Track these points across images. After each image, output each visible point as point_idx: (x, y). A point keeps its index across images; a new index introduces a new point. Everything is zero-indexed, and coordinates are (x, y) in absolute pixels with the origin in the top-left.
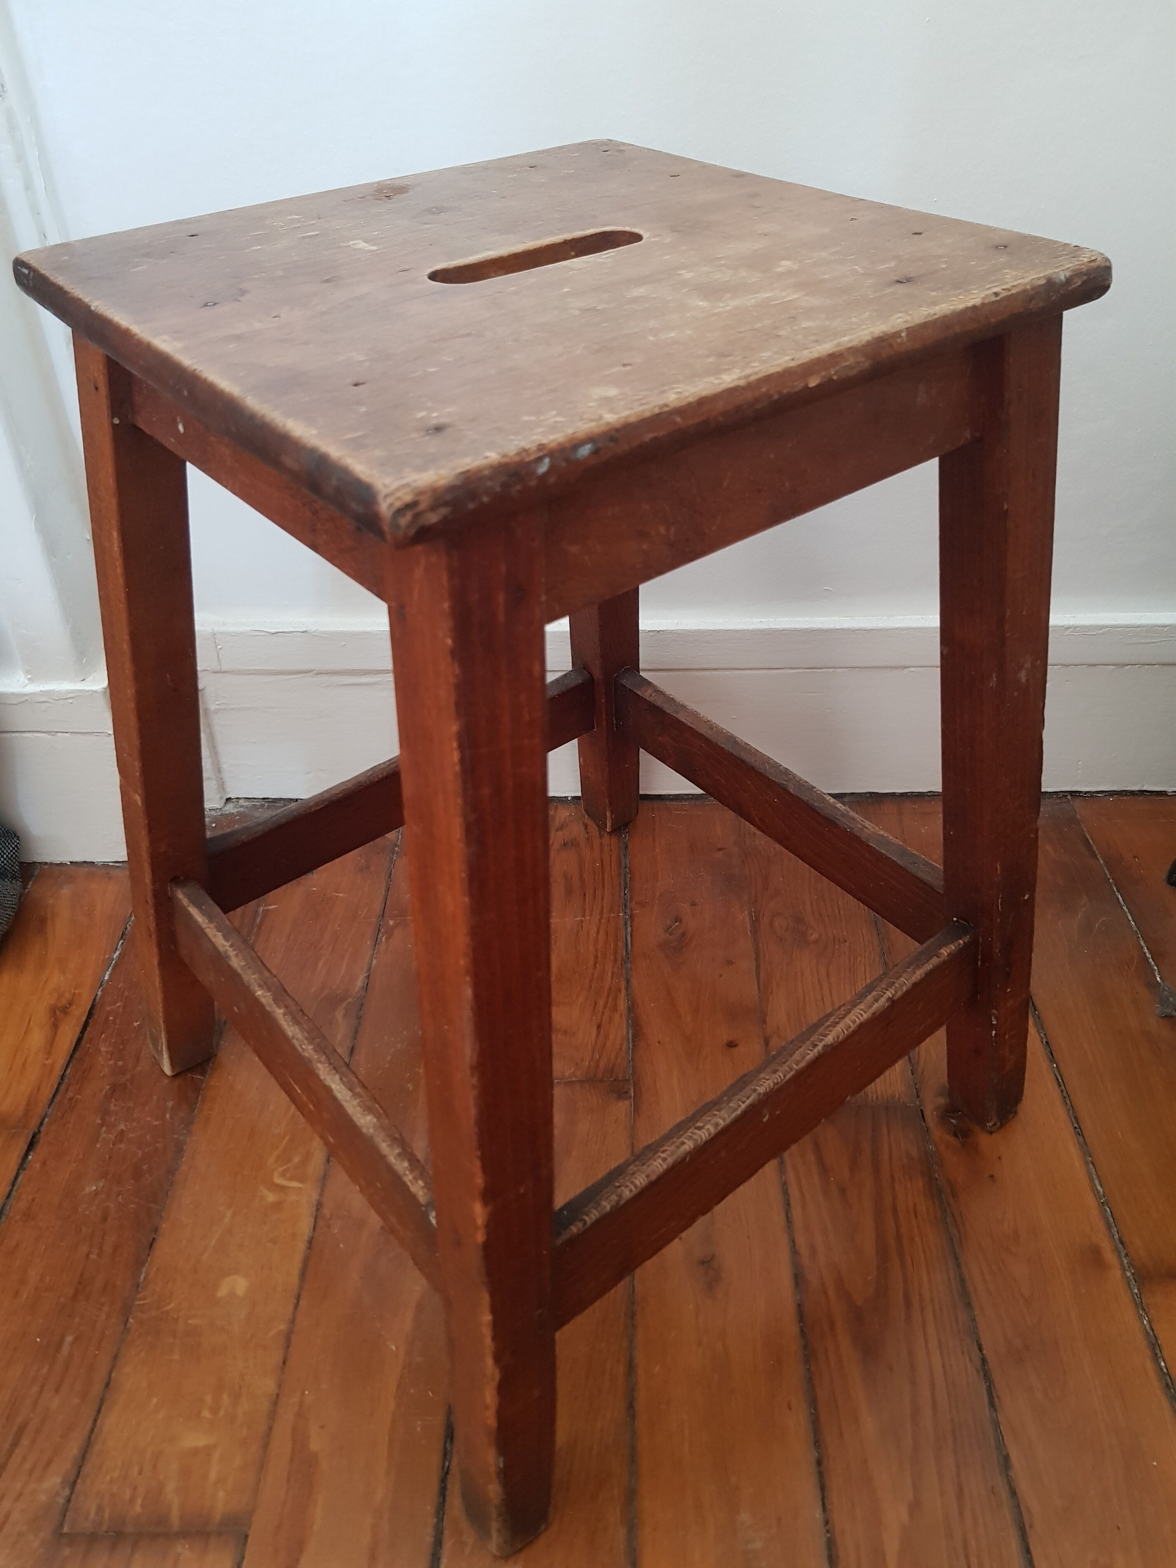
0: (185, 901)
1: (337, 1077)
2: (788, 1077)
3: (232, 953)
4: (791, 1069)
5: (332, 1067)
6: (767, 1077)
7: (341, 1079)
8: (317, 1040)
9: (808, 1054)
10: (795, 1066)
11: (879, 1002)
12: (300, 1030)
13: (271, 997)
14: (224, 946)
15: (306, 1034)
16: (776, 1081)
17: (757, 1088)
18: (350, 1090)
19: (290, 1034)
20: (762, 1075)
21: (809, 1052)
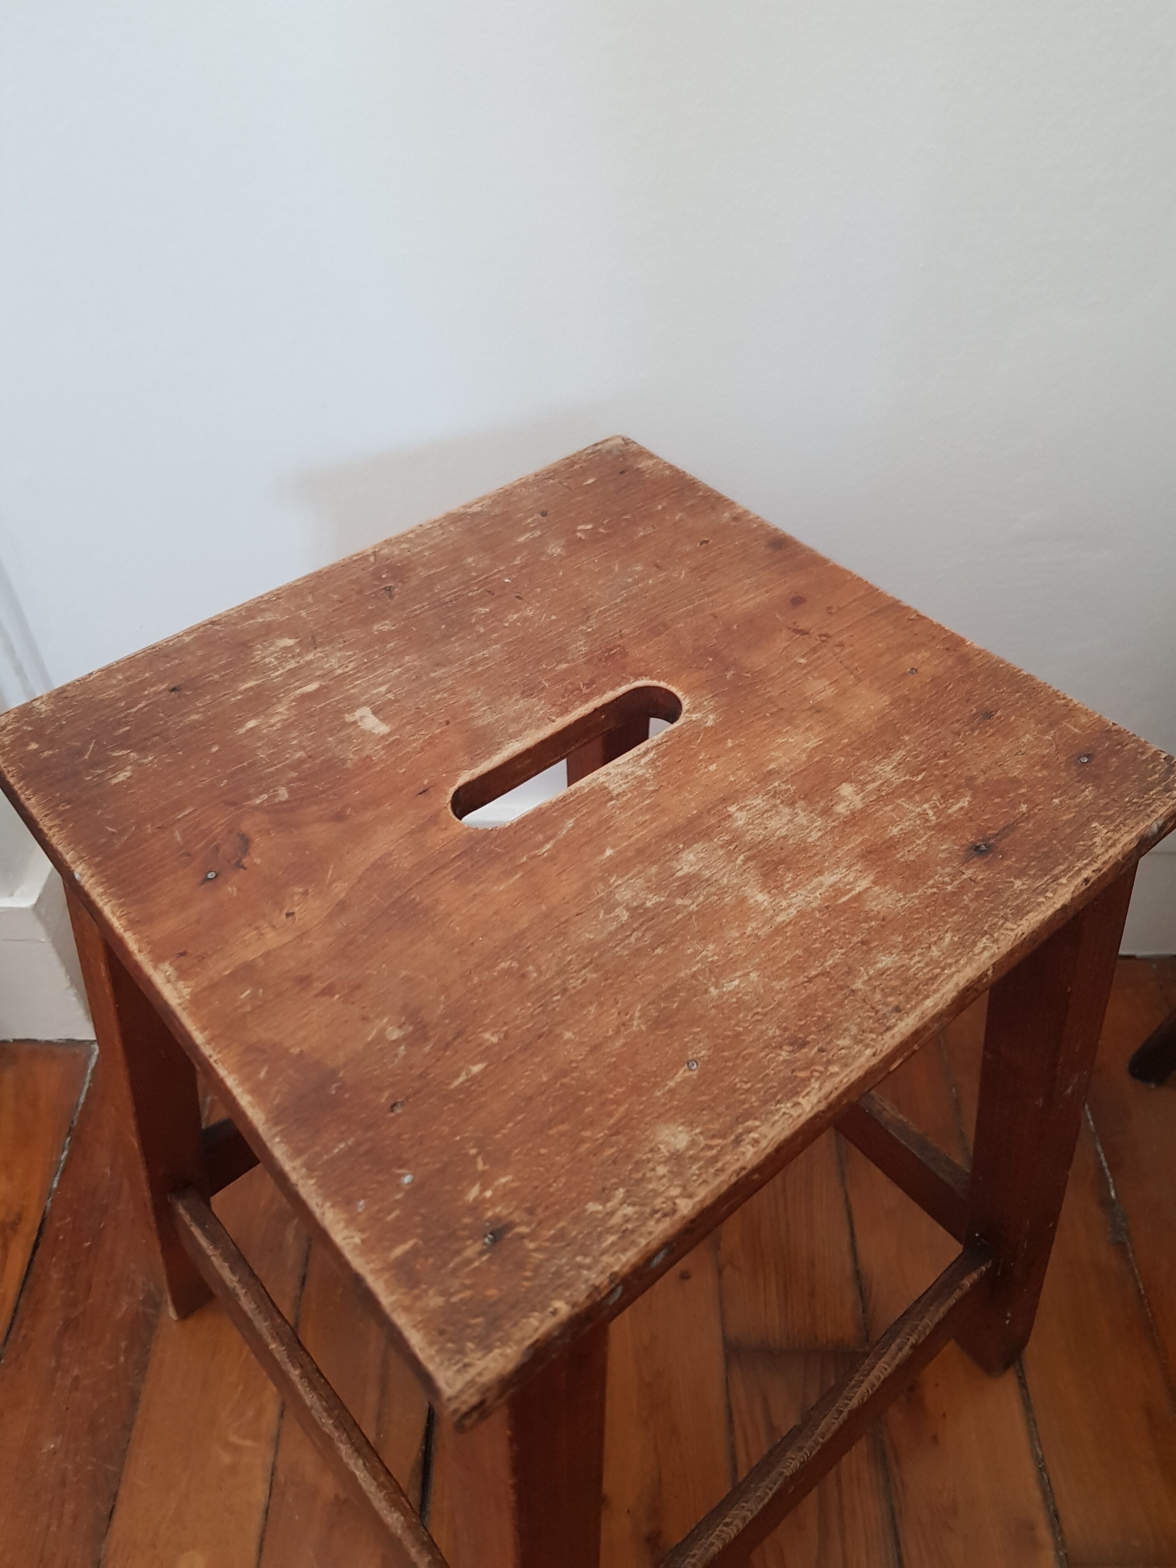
0: (187, 1218)
1: (361, 1462)
2: (814, 1453)
3: (241, 1292)
4: (817, 1444)
5: (354, 1448)
6: (794, 1456)
7: (364, 1464)
8: (336, 1412)
9: (834, 1423)
10: (821, 1440)
11: (903, 1351)
12: (318, 1398)
13: (286, 1352)
14: (232, 1281)
15: (324, 1403)
16: (802, 1460)
17: (784, 1470)
18: (374, 1478)
19: (308, 1403)
20: (788, 1454)
21: (834, 1421)
